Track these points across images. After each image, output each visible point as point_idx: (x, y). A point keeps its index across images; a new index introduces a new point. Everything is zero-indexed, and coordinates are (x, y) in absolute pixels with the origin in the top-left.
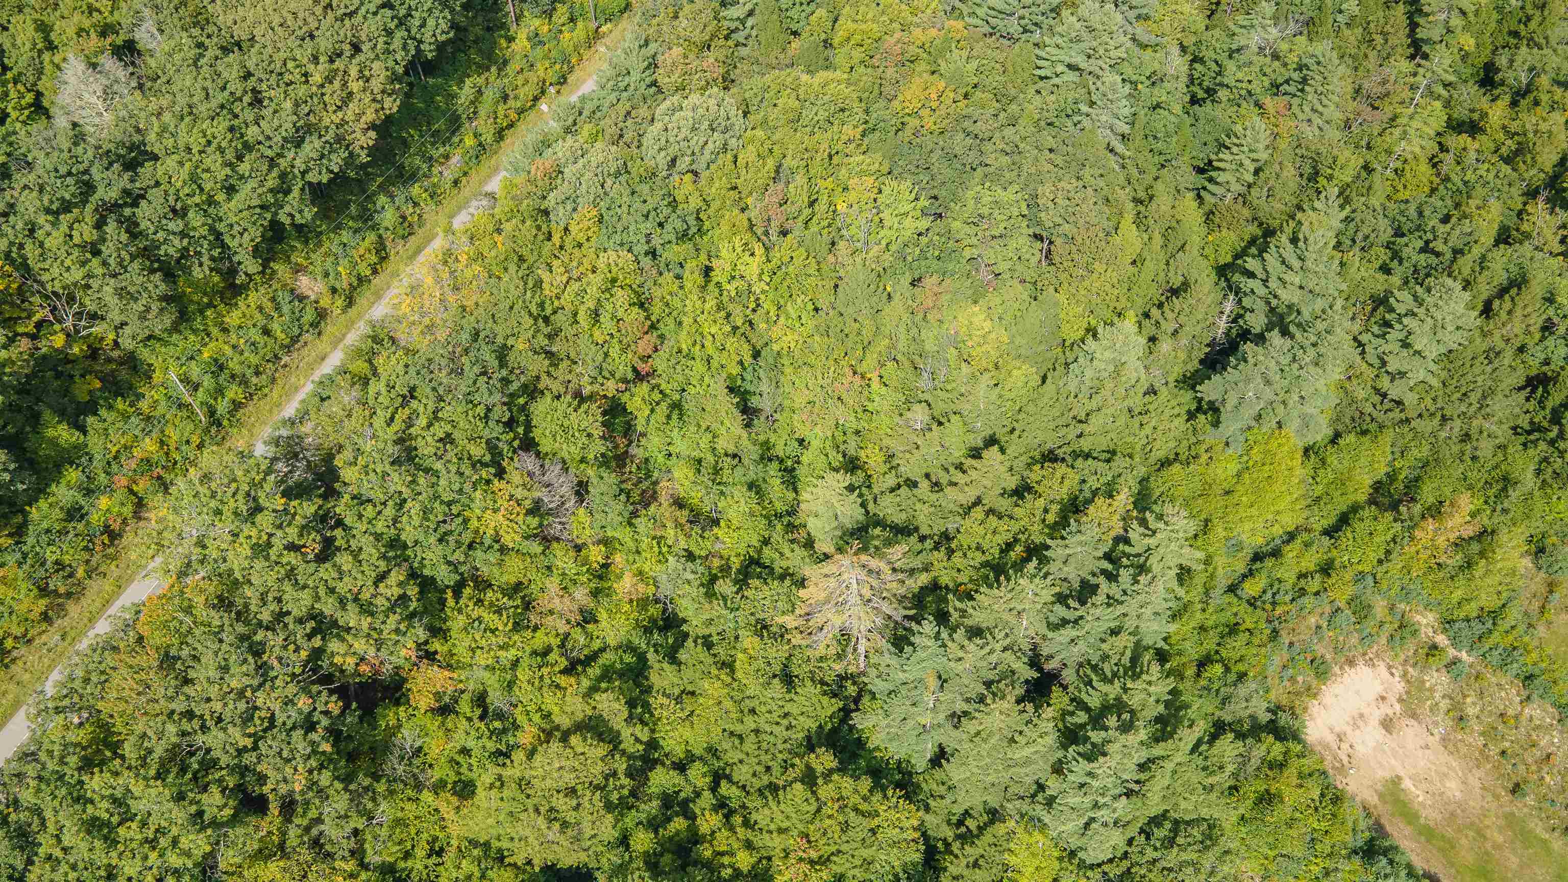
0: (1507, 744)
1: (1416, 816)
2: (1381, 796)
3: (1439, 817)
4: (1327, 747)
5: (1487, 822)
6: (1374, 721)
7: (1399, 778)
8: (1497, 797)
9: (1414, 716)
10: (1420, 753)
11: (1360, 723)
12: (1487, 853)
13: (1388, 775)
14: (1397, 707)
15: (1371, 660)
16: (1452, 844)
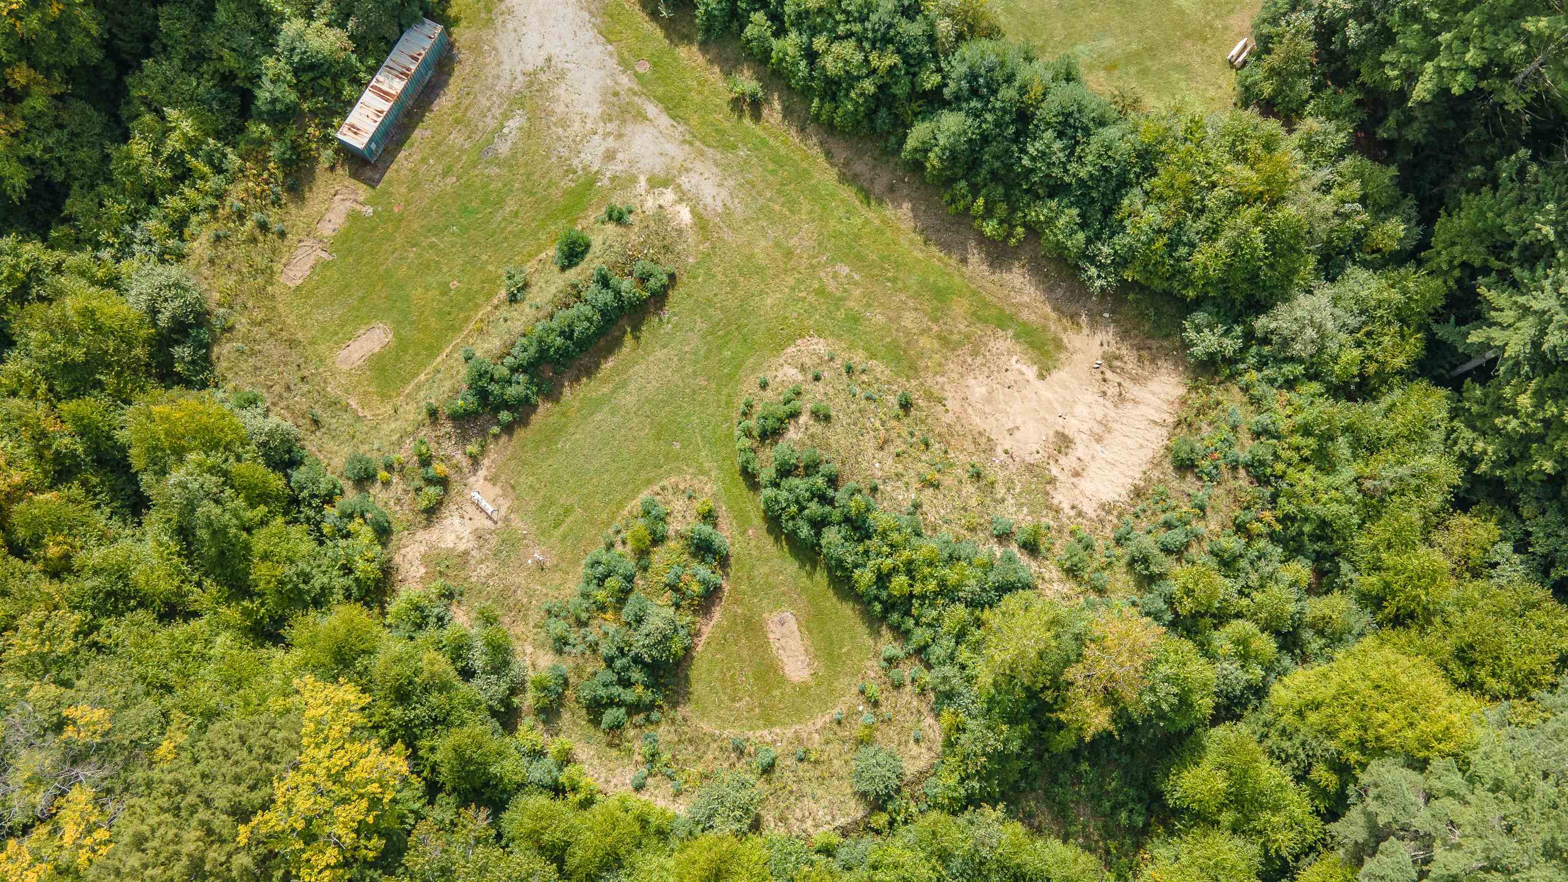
0: (924, 458)
1: (1017, 336)
2: (1059, 345)
3: (991, 344)
4: (1135, 379)
5: (937, 357)
6: (1081, 439)
7: (1042, 377)
8: (930, 396)
9: (1030, 468)
10: (1019, 422)
11: (1097, 429)
12: (936, 320)
13: (1056, 376)
14: (1055, 471)
15: (1109, 512)
16: (976, 317)
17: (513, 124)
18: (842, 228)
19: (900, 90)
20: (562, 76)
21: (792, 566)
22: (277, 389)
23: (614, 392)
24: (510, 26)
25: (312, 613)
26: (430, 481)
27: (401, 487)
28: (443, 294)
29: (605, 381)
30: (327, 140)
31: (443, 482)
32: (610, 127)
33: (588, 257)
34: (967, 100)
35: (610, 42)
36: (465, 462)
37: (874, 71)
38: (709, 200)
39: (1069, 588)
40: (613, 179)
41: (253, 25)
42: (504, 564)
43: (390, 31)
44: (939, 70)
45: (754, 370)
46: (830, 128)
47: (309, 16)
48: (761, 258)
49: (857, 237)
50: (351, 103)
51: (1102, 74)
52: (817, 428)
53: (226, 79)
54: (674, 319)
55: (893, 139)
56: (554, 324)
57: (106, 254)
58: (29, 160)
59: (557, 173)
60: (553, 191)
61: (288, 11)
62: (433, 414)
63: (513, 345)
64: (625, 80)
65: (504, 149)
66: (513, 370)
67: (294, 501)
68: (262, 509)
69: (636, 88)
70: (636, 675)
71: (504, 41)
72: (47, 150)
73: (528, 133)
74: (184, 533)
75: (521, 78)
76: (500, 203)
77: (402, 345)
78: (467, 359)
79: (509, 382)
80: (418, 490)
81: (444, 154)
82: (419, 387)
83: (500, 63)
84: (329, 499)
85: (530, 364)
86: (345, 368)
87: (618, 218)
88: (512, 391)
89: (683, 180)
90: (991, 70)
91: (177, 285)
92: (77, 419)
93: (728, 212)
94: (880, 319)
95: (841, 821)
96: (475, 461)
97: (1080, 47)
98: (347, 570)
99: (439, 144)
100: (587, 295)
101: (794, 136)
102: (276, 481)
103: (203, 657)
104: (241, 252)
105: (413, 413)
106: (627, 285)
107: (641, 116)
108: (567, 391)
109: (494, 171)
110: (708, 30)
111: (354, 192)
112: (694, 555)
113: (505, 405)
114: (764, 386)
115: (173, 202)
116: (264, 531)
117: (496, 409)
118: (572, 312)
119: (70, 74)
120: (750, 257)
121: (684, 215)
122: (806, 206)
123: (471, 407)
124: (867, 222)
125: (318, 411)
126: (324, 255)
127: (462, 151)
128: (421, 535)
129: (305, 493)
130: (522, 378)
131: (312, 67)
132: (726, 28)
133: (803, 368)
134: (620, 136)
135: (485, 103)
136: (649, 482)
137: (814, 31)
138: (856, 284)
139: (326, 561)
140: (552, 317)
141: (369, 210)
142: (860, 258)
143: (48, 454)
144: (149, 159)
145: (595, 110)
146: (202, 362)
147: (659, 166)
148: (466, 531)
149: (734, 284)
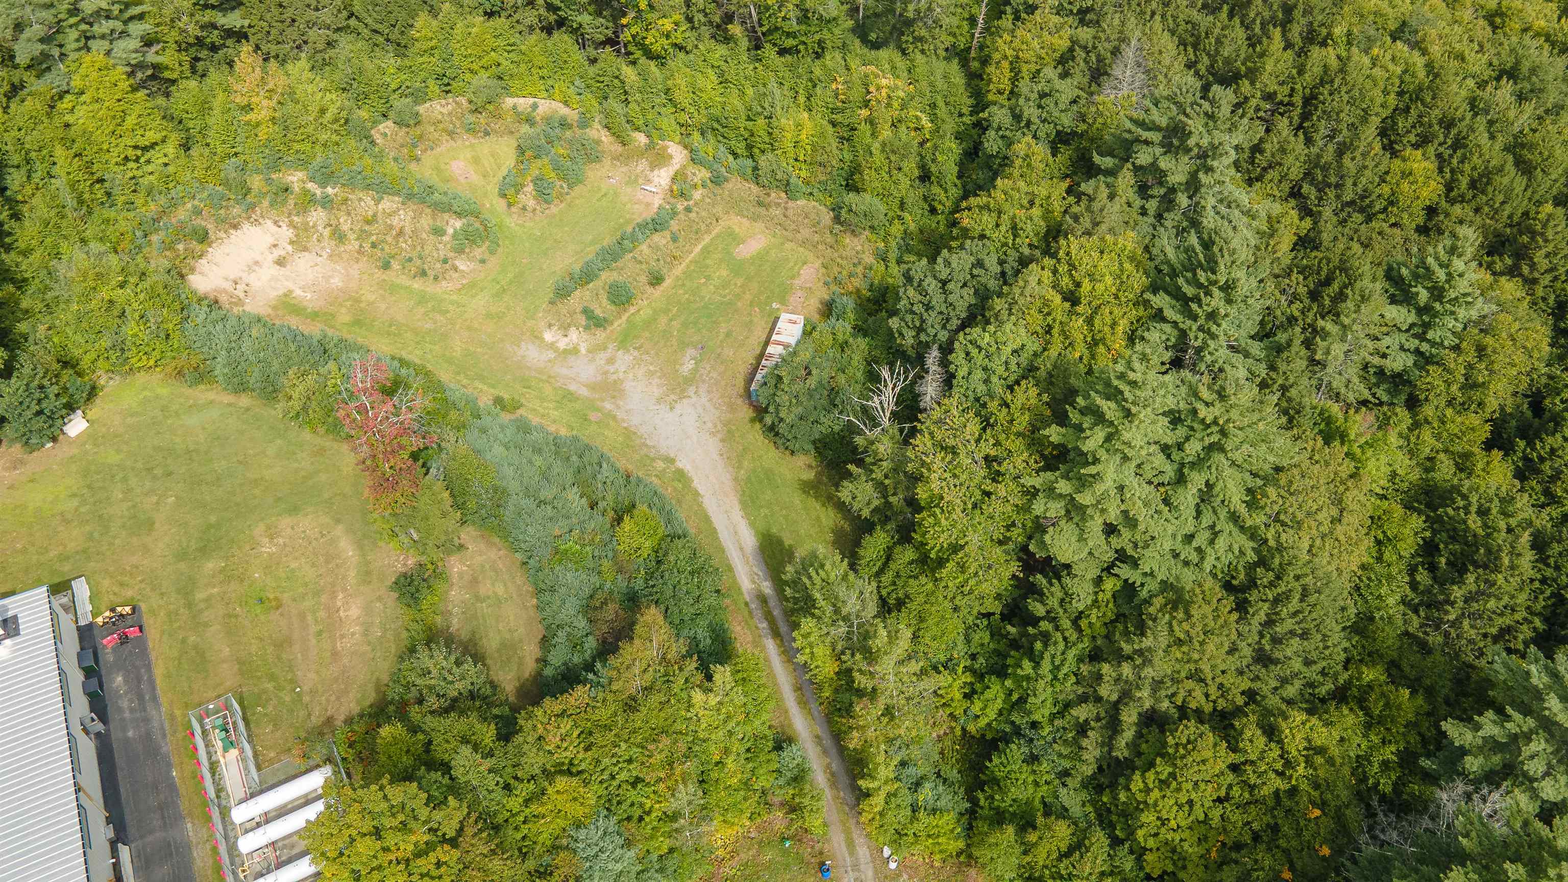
0: (374, 237)
2: (274, 307)
3: (324, 303)
5: (363, 292)
6: (268, 263)
7: (290, 291)
10: (310, 271)
11: (255, 267)
12: (362, 309)
13: (280, 293)
17: (687, 367)
20: (658, 399)
24: (710, 425)
28: (708, 276)
32: (615, 377)
35: (626, 429)
38: (531, 347)
40: (605, 348)
42: (631, 174)
59: (647, 346)
60: (648, 336)
64: (608, 406)
65: (691, 352)
69: (597, 403)
71: (711, 415)
73: (675, 362)
75: (691, 394)
77: (726, 250)
81: (734, 343)
83: (710, 400)
86: (758, 236)
89: (552, 356)
93: (516, 343)
107: (591, 386)
114: (483, 261)
121: (549, 336)
126: (796, 283)
128: (677, 167)
133: (456, 269)
134: (605, 373)
145: (628, 385)
147: (572, 361)
148: (656, 180)
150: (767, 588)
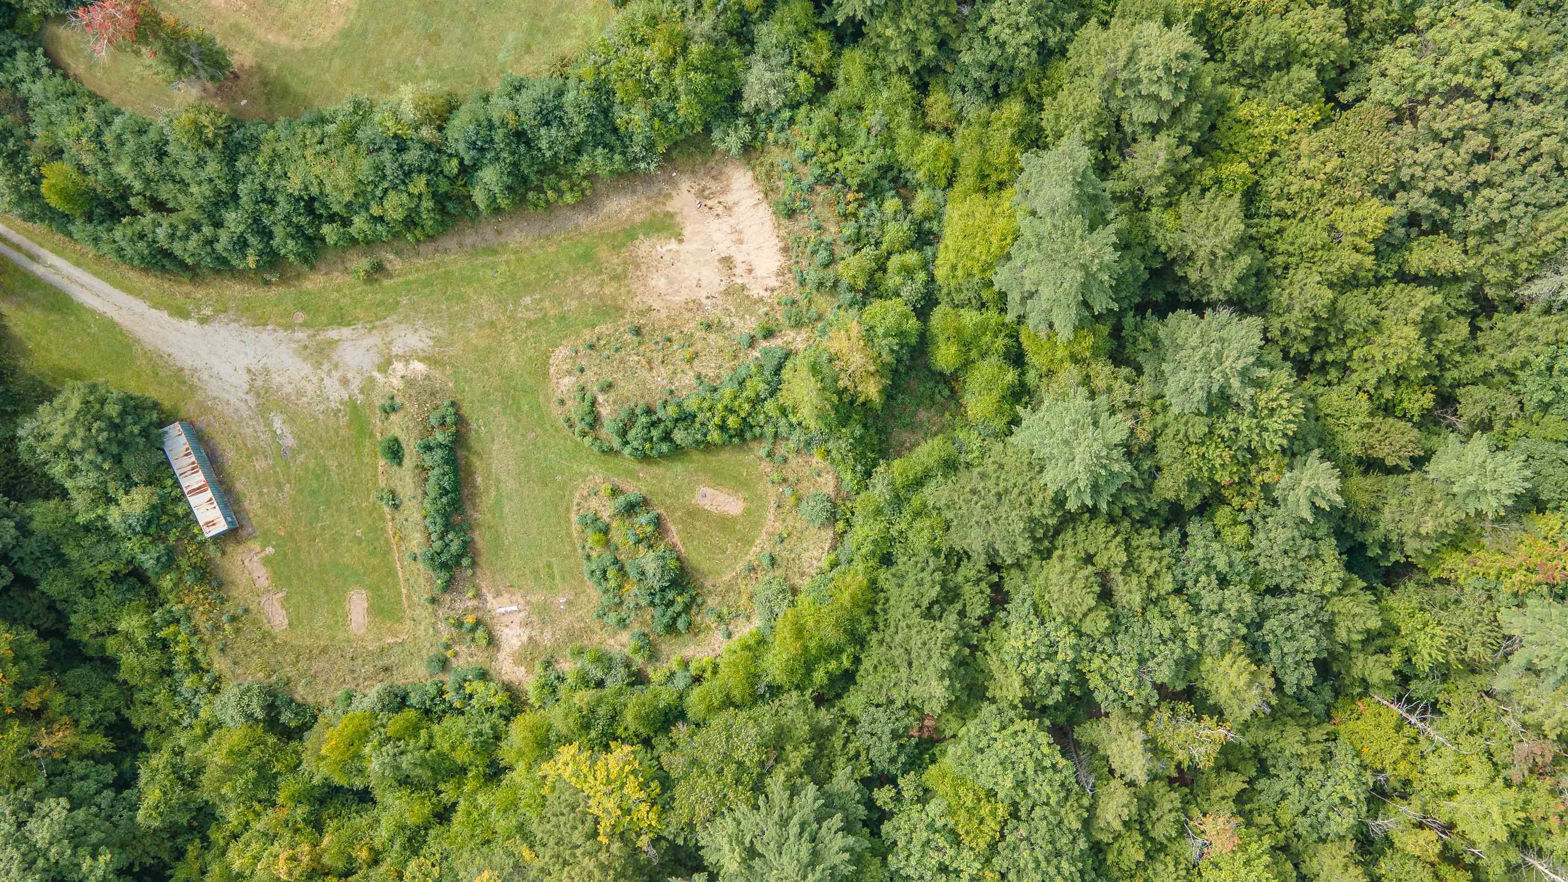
0: (675, 348)
1: (646, 234)
2: (670, 216)
3: (639, 253)
4: (724, 192)
5: (623, 290)
6: (733, 251)
7: (681, 241)
8: (642, 314)
9: (727, 292)
10: (696, 275)
11: (734, 237)
12: (600, 272)
13: (686, 233)
14: (739, 281)
15: (783, 275)
16: (616, 248)
17: (278, 424)
18: (499, 281)
19: (444, 186)
20: (267, 372)
21: (678, 467)
22: (348, 678)
23: (498, 489)
24: (205, 377)
25: (502, 744)
26: (473, 630)
27: (464, 648)
28: (360, 543)
29: (487, 490)
30: (202, 544)
31: (478, 623)
32: (326, 366)
33: (404, 445)
34: (483, 157)
35: (265, 324)
36: (475, 603)
37: (421, 194)
38: (420, 345)
39: (804, 333)
40: (362, 391)
41: (94, 539)
42: (553, 622)
43: (158, 458)
44: (450, 155)
45: (548, 400)
46: (431, 238)
47: (110, 500)
48: (483, 344)
49: (513, 276)
50: (189, 513)
51: (527, 57)
52: (612, 396)
53: (116, 577)
54: (481, 422)
55: (470, 211)
56: (432, 494)
57: (186, 721)
58: (91, 728)
59: (333, 419)
60: (342, 432)
61: (100, 511)
62: (433, 601)
63: (426, 528)
64: (301, 335)
65: (290, 441)
66: (442, 537)
67: (427, 712)
68: (423, 732)
69: (311, 332)
70: (670, 595)
71: (213, 388)
72: (93, 713)
73: (291, 420)
74: (404, 781)
75: (248, 397)
76: (325, 469)
77: (375, 589)
78: (415, 559)
79: (447, 545)
80: (473, 640)
81: (266, 479)
82: (409, 597)
83: (228, 403)
84: (441, 692)
85: (445, 526)
86: (363, 631)
87: (391, 409)
88: (455, 547)
89: (396, 350)
90: (478, 133)
91: (243, 693)
92: (292, 797)
93: (437, 340)
94: (574, 304)
95: (827, 546)
96: (478, 595)
97: (500, 56)
98: (490, 709)
99: (256, 478)
100: (428, 464)
101: (420, 262)
102: (410, 714)
103: (484, 814)
104: (241, 642)
105: (423, 613)
106: (440, 437)
107: (332, 343)
108: (476, 515)
109: (301, 458)
110: (306, 260)
111: (250, 550)
112: (630, 516)
113: (459, 557)
114: (562, 402)
115: (180, 662)
116: (437, 739)
117: (458, 563)
118: (432, 480)
119: (48, 669)
120: (476, 349)
121: (419, 367)
122: (470, 292)
123: (447, 576)
124: (507, 262)
125: (380, 664)
126: (280, 595)
127: (274, 467)
128: (501, 656)
129: (428, 703)
130: (450, 536)
131: (150, 522)
132: (314, 250)
133: (569, 373)
134: (336, 366)
135: (249, 431)
136: (568, 510)
137: (366, 207)
138: (541, 300)
139: (477, 718)
140: (425, 493)
141: (270, 550)
142: (527, 285)
143: (301, 825)
144: (142, 658)
145: (306, 368)
146: (300, 708)
147: (374, 358)
148: (520, 631)
149: (486, 371)
150: (38, 270)
